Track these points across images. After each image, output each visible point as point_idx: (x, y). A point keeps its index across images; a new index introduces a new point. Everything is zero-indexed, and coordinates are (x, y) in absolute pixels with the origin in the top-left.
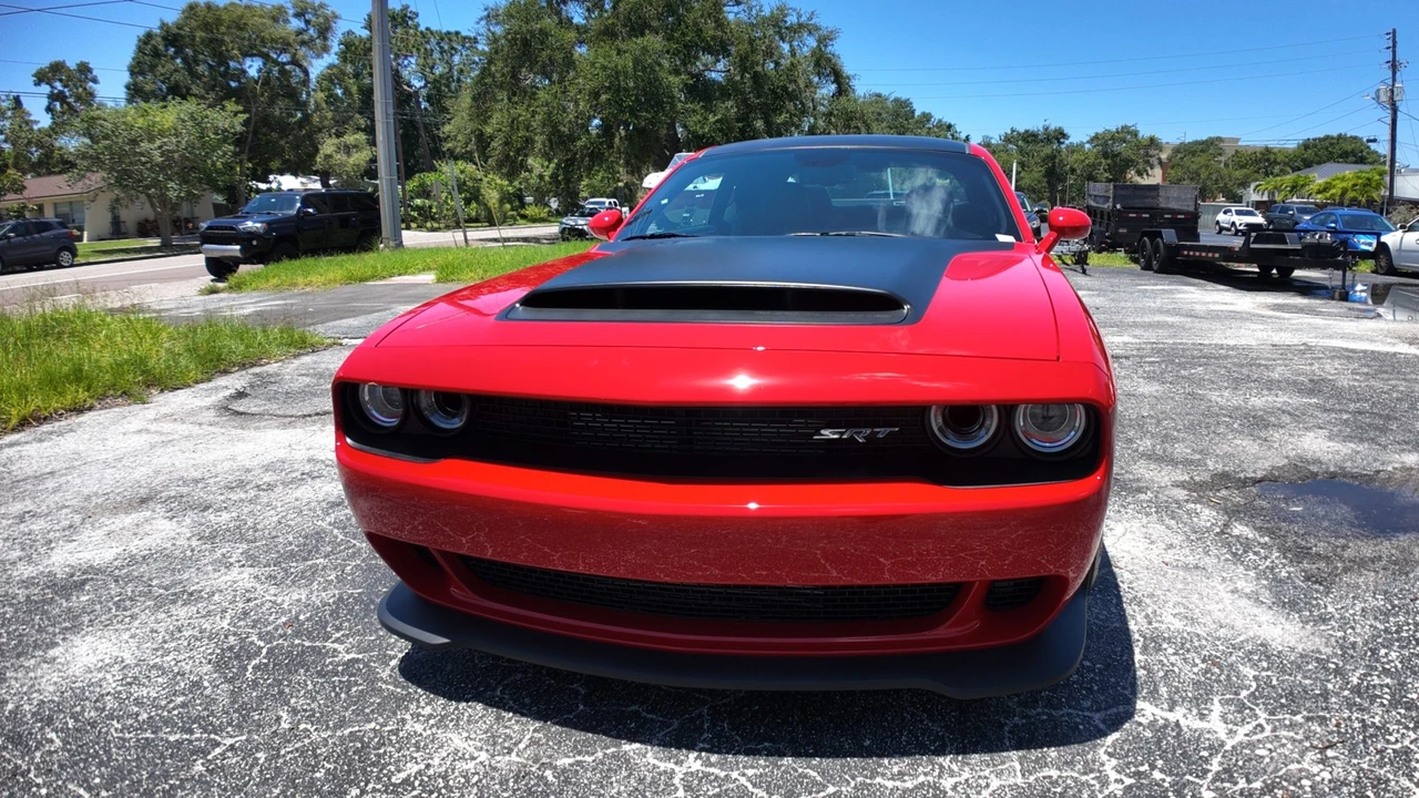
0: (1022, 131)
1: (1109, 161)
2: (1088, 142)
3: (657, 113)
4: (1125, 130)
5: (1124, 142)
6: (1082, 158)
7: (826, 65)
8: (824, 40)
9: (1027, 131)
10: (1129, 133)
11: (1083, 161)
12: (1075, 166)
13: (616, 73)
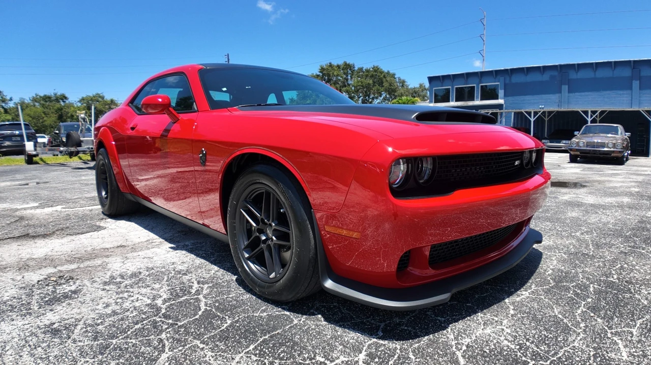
0: (42, 95)
4: (98, 95)
5: (98, 101)
9: (45, 96)
12: (74, 114)
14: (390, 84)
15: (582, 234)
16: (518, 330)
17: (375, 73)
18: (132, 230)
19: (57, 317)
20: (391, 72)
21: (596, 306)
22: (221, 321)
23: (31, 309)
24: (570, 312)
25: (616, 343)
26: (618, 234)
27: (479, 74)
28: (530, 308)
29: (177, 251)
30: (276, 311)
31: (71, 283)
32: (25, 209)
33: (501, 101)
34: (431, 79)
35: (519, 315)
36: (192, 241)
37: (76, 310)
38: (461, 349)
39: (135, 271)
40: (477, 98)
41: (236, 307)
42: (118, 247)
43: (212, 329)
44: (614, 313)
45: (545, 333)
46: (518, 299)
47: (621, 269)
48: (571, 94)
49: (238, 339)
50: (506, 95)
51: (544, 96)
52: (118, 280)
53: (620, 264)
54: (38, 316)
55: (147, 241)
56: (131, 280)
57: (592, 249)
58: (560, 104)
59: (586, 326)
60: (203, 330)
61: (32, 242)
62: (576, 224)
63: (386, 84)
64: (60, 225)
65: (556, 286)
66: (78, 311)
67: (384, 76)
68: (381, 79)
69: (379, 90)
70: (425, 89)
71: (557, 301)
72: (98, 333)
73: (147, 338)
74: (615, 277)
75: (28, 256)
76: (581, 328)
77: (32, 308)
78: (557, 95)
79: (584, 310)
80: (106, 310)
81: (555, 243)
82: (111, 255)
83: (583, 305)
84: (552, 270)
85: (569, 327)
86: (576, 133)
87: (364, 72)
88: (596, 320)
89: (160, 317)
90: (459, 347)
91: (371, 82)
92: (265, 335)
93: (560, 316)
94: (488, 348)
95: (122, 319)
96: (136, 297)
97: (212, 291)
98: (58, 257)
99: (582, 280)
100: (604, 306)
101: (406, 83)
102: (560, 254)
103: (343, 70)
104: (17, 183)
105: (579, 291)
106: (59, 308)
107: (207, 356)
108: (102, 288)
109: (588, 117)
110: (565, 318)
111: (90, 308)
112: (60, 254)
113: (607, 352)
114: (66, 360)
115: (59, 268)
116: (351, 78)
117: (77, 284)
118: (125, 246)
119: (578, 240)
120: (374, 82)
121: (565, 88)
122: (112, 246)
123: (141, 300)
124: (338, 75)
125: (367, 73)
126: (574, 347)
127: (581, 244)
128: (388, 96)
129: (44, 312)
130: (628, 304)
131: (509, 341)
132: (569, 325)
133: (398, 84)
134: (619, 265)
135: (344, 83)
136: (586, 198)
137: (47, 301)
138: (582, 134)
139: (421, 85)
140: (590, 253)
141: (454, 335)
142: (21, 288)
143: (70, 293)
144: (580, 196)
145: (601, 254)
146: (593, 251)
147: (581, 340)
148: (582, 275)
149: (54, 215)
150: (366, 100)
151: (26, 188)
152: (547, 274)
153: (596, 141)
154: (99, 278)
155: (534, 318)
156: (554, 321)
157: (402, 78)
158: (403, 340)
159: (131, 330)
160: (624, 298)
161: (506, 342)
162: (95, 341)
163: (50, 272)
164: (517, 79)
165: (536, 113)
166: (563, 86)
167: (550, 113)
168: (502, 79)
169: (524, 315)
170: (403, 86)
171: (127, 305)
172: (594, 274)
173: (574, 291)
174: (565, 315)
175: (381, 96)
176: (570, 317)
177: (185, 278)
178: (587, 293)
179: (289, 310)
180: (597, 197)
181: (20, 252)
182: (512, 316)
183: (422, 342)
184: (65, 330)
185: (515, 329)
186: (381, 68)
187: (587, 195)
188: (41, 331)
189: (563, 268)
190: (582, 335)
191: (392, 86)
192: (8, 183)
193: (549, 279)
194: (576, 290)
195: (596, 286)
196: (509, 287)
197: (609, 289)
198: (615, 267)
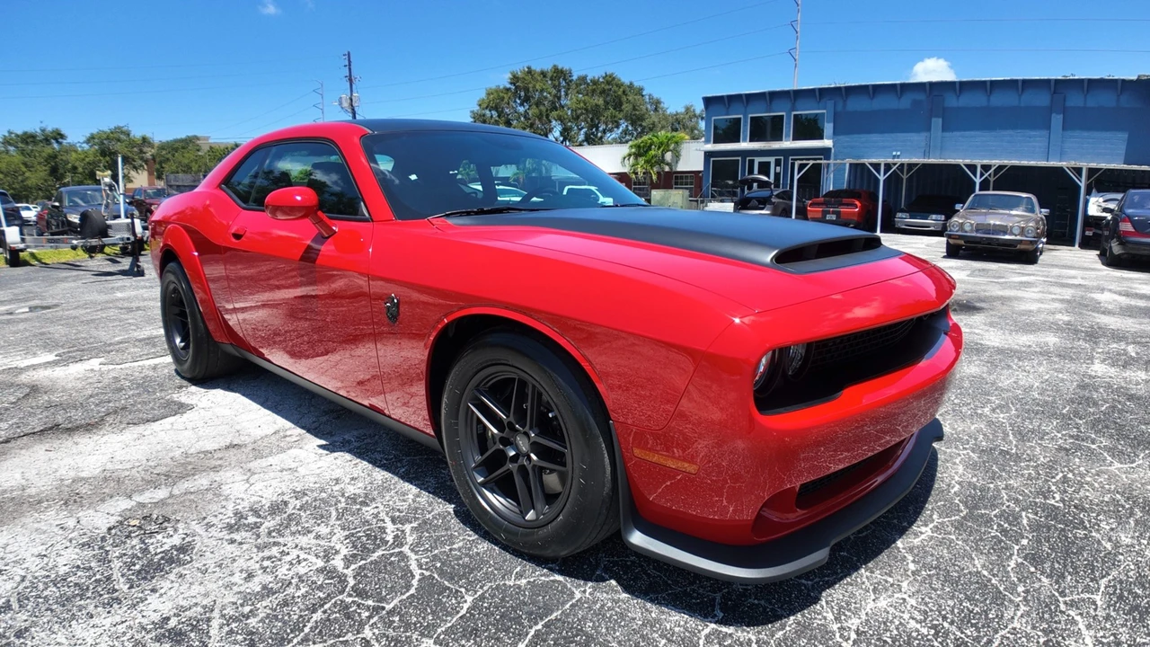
0: (20, 132)
1: (108, 158)
2: (84, 142)
4: (119, 130)
5: (119, 141)
6: (83, 156)
9: (25, 133)
10: (122, 132)
11: (84, 160)
12: (77, 164)
14: (634, 107)
15: (993, 410)
16: (927, 600)
17: (607, 87)
18: (241, 410)
19: (169, 605)
20: (636, 84)
21: (1035, 554)
22: (456, 598)
23: (117, 591)
24: (998, 565)
25: (1074, 622)
26: (1048, 410)
27: (792, 93)
28: (937, 558)
29: (336, 454)
30: (542, 576)
31: (170, 531)
33: (827, 143)
34: (709, 101)
35: (924, 573)
36: (355, 433)
37: (196, 589)
38: (849, 638)
39: (274, 499)
40: (788, 136)
41: (473, 570)
42: (227, 448)
44: (1065, 566)
45: (968, 604)
46: (917, 542)
47: (1064, 483)
48: (947, 134)
49: (495, 633)
50: (836, 133)
51: (902, 136)
52: (252, 519)
53: (1062, 472)
55: (275, 433)
56: (274, 519)
57: (1014, 442)
58: (927, 151)
59: (1027, 592)
60: (430, 617)
61: (69, 443)
63: (626, 107)
64: (109, 402)
65: (971, 517)
66: (202, 589)
67: (624, 92)
68: (619, 97)
69: (615, 117)
70: (695, 116)
71: (976, 544)
74: (1058, 497)
75: (72, 474)
76: (1019, 595)
77: (116, 587)
78: (924, 134)
79: (1019, 560)
80: (250, 584)
81: (954, 429)
82: (220, 466)
83: (1016, 552)
84: (960, 483)
85: (1001, 592)
86: (958, 207)
87: (588, 84)
88: (1040, 580)
89: (350, 596)
90: (846, 634)
91: (601, 102)
92: (535, 621)
93: (985, 573)
94: (888, 634)
95: (285, 603)
96: (294, 553)
97: (421, 537)
98: (127, 473)
99: (1008, 504)
100: (1047, 553)
101: (662, 105)
102: (965, 452)
103: (551, 79)
105: (1006, 525)
106: (166, 584)
108: (227, 537)
109: (976, 177)
110: (994, 575)
111: (220, 583)
112: (128, 466)
113: (1064, 638)
115: (137, 498)
116: (567, 94)
117: (181, 531)
118: (239, 445)
119: (990, 423)
120: (607, 103)
121: (937, 123)
122: (216, 446)
123: (305, 560)
124: (542, 91)
125: (595, 87)
126: (1014, 629)
127: (996, 432)
128: (630, 128)
129: (140, 595)
130: (1082, 548)
131: (917, 622)
132: (1001, 589)
133: (649, 106)
134: (1061, 475)
135: (553, 103)
136: (987, 335)
137: (139, 572)
138: (968, 208)
139: (688, 109)
140: (1012, 449)
141: (833, 612)
142: (83, 545)
143: (175, 553)
145: (1029, 452)
146: (1016, 446)
147: (1022, 616)
148: (1007, 494)
149: (90, 380)
150: (593, 134)
152: (953, 492)
153: (992, 222)
154: (216, 516)
155: (947, 579)
156: (977, 583)
157: (656, 96)
158: (758, 625)
159: (309, 625)
160: (1076, 538)
161: (913, 624)
163: (124, 508)
164: (855, 104)
165: (888, 167)
166: (934, 120)
167: (911, 166)
168: (830, 104)
169: (932, 572)
170: (656, 110)
171: (283, 571)
172: (1023, 491)
173: (999, 525)
174: (992, 570)
175: (618, 127)
176: (1000, 575)
177: (368, 511)
178: (1020, 529)
179: (561, 573)
180: (1004, 333)
181: (55, 466)
182: (913, 573)
183: (788, 628)
184: (192, 631)
185: (923, 599)
186: (619, 76)
187: (986, 328)
188: (150, 636)
189: (975, 479)
190: (1023, 608)
191: (637, 110)
193: (957, 501)
194: (1002, 523)
195: (1029, 515)
196: (898, 518)
197: (1051, 520)
198: (1053, 477)
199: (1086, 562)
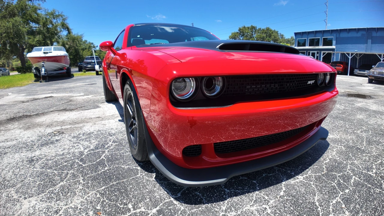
3: (20, 39)
7: (65, 26)
8: (64, 20)
13: (8, 28)
15: (362, 132)
18: (110, 109)
21: (349, 198)
24: (326, 201)
28: (297, 192)
30: (134, 166)
31: (60, 136)
32: (76, 96)
33: (333, 47)
35: (285, 198)
39: (92, 132)
41: (117, 160)
43: (94, 172)
44: (362, 207)
46: (292, 182)
47: (380, 165)
49: (101, 181)
50: (336, 44)
52: (81, 136)
53: (381, 160)
54: (33, 152)
55: (112, 115)
57: (365, 145)
58: (366, 50)
60: (90, 171)
61: (64, 113)
62: (361, 123)
65: (327, 175)
66: (50, 151)
71: (322, 188)
72: (47, 164)
73: (63, 171)
74: (374, 171)
75: (56, 120)
79: (339, 200)
80: (61, 152)
82: (90, 122)
83: (339, 196)
84: (330, 159)
86: (373, 66)
89: (79, 160)
92: (115, 182)
93: (317, 204)
99: (348, 171)
100: (356, 199)
101: (284, 36)
102: (340, 147)
104: (85, 84)
105: (342, 181)
107: (79, 188)
111: (56, 150)
112: (70, 119)
114: (23, 177)
115: (63, 127)
117: (62, 136)
118: (100, 117)
119: (358, 136)
122: (94, 117)
123: (80, 148)
127: (358, 140)
129: (36, 150)
130: (375, 199)
133: (280, 37)
134: (380, 161)
136: (372, 106)
137: (42, 144)
139: (291, 38)
140: (362, 148)
142: (39, 136)
143: (55, 141)
144: (368, 105)
145: (369, 150)
146: (365, 147)
148: (350, 167)
151: (86, 86)
152: (325, 162)
154: (74, 134)
157: (282, 34)
159: (61, 165)
160: (374, 193)
162: (42, 169)
163: (57, 129)
165: (352, 54)
167: (360, 54)
169: (290, 198)
171: (72, 150)
172: (359, 167)
173: (339, 181)
174: (322, 203)
176: (324, 206)
177: (109, 138)
179: (141, 167)
180: (379, 106)
181: (55, 118)
182: (281, 196)
185: (275, 211)
187: (373, 104)
188: (27, 160)
189: (338, 159)
192: (81, 84)
193: (324, 167)
195: (356, 178)
196: (291, 170)
197: (366, 182)
198: (376, 162)
199: (374, 207)
